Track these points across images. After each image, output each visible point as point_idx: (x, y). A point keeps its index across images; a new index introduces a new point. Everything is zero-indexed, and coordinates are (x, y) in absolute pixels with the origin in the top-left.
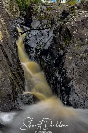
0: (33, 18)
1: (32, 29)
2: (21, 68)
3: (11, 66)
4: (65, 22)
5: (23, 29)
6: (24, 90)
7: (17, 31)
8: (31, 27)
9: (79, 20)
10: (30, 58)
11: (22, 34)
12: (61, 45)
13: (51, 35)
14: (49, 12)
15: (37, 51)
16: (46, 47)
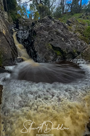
0: (19, 25)
1: (19, 30)
2: (16, 47)
3: (11, 46)
4: (33, 28)
5: (15, 30)
6: (18, 56)
7: (12, 30)
8: (19, 29)
9: (39, 27)
10: (20, 43)
11: (15, 32)
12: (32, 38)
13: (28, 33)
14: (26, 23)
15: (22, 40)
16: (26, 38)
